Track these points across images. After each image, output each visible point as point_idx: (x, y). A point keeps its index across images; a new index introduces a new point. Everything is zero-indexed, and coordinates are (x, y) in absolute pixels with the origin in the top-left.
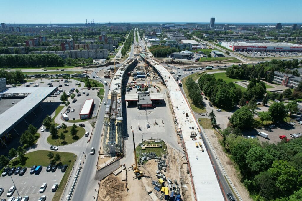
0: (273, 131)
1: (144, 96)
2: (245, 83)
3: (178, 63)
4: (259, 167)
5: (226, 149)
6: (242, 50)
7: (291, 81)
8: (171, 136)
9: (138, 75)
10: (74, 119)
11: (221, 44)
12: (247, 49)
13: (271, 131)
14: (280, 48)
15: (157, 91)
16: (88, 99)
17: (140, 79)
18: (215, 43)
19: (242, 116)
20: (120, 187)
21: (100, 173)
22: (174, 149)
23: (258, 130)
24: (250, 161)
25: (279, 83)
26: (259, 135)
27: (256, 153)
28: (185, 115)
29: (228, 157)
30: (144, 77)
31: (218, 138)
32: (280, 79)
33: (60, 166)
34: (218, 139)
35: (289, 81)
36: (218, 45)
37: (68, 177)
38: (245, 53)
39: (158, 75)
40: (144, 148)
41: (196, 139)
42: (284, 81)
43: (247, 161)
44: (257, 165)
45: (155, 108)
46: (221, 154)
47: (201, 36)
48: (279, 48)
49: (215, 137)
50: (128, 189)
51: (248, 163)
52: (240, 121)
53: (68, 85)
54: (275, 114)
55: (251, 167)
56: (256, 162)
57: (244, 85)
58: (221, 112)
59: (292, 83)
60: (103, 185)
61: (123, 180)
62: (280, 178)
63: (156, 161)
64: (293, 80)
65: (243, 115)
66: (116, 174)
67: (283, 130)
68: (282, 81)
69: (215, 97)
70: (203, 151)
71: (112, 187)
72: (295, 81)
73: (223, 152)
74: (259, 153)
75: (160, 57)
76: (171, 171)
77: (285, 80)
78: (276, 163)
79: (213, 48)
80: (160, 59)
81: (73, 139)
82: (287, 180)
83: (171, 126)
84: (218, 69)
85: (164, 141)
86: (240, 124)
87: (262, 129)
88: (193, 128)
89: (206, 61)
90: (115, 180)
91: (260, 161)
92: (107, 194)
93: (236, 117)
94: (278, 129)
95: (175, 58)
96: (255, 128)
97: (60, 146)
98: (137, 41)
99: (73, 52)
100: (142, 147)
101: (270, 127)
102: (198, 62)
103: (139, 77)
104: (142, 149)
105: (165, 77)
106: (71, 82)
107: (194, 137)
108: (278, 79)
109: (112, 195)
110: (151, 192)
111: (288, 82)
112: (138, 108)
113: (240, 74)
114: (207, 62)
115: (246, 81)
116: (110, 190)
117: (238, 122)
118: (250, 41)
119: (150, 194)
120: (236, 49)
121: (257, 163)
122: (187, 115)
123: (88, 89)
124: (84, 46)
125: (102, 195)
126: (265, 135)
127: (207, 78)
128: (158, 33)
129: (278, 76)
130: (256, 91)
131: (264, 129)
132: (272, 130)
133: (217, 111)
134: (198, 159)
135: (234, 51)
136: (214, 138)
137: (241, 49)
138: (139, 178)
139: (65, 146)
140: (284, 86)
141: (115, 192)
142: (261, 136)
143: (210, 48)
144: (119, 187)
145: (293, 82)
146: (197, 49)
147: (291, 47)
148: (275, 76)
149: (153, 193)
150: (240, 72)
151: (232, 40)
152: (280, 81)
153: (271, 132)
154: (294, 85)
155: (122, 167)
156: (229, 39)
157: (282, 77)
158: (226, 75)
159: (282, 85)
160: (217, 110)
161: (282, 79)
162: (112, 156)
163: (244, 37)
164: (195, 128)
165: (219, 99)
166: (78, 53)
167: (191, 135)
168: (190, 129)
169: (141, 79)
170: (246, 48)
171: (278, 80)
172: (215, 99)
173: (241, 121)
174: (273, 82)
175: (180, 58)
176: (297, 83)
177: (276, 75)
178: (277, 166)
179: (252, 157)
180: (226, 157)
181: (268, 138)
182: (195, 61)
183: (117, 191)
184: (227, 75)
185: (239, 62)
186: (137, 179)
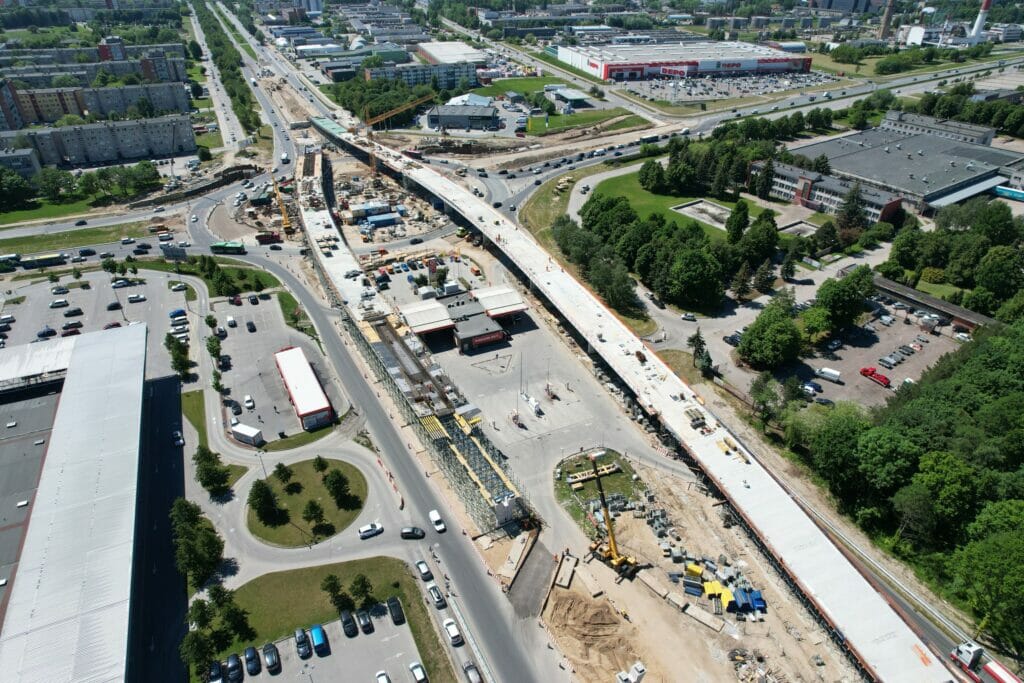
0: (840, 359)
1: (458, 304)
2: (701, 206)
3: (468, 149)
4: (893, 477)
5: (766, 435)
6: (631, 74)
7: (818, 193)
8: (619, 430)
9: (370, 219)
10: (282, 435)
11: (557, 53)
12: (645, 73)
13: (837, 358)
14: (734, 65)
15: (477, 275)
16: (282, 351)
17: (383, 233)
18: (528, 46)
19: (779, 337)
20: (606, 617)
21: (520, 595)
22: (652, 466)
23: (808, 362)
24: (869, 467)
25: (786, 199)
26: (817, 377)
27: (881, 446)
28: (635, 359)
29: (783, 456)
30: (392, 222)
31: (732, 406)
32: (788, 187)
33: (373, 607)
34: (733, 410)
35: (813, 191)
36: (545, 57)
37: (436, 634)
38: (643, 86)
39: (436, 208)
40: (579, 485)
41: (709, 431)
42: (801, 193)
43: (860, 467)
44: (889, 473)
45: (511, 339)
46: (765, 452)
47: (471, 20)
48: (729, 65)
49: (725, 405)
50: (626, 616)
51: (865, 470)
52: (774, 349)
53: (142, 297)
54: (838, 312)
55: (873, 480)
56: (884, 465)
57: (704, 215)
58: (694, 320)
59: (820, 198)
60: (557, 624)
61: (595, 596)
62: (943, 494)
63: (637, 515)
64: (822, 190)
65: (780, 332)
66: (566, 583)
67: (857, 349)
68: (793, 193)
69: (668, 280)
70: (748, 462)
71: (585, 623)
72: (829, 192)
73: (765, 445)
74: (888, 445)
75: (394, 128)
76: (689, 532)
77: (803, 191)
78: (926, 461)
79: (539, 74)
80: (397, 136)
81: (342, 510)
82: (961, 495)
83: (599, 396)
84: (606, 162)
85: (613, 451)
86: (775, 357)
87: (815, 357)
88: (683, 398)
89: (551, 134)
90: (575, 600)
91: (893, 462)
92: (588, 646)
93: (761, 339)
94: (848, 347)
95: (444, 129)
96: (800, 358)
97: (316, 543)
98: (253, 55)
99: (41, 137)
100: (571, 484)
101: (831, 347)
102: (528, 138)
103: (379, 224)
104: (578, 490)
105: (481, 219)
106: (142, 282)
107: (703, 425)
108: (782, 186)
109: (598, 643)
110: (687, 606)
111: (810, 196)
112: (463, 352)
113: (682, 179)
114: (555, 136)
115: (701, 201)
116: (586, 632)
117: (768, 352)
118: (631, 35)
119: (687, 611)
120: (614, 74)
121: (887, 467)
122: (642, 359)
123: (232, 302)
124: (62, 100)
125: (575, 654)
126: (835, 376)
127: (619, 213)
128: (310, 10)
129: (784, 178)
130: (760, 242)
131: (818, 354)
132: (838, 353)
133: (684, 319)
134: (748, 487)
135: (608, 80)
136: (724, 408)
137: (626, 74)
138: (632, 577)
139: (334, 539)
140: (800, 205)
141: (600, 633)
142: (823, 378)
143: (529, 75)
144: (603, 619)
145: (824, 195)
146: (493, 80)
147: (760, 61)
148: (776, 180)
149: (692, 606)
150: (681, 175)
151: (577, 33)
152: (788, 191)
153: (838, 361)
154: (825, 204)
155: (568, 560)
156: (565, 27)
157: (795, 181)
158: (638, 185)
159: (796, 204)
160: (683, 316)
161: (794, 185)
162: (513, 534)
163: (612, 19)
164: (686, 397)
165: (683, 283)
166: (65, 140)
167: (689, 421)
168: (676, 402)
169: (385, 229)
170: (642, 70)
171: (784, 190)
172: (670, 283)
173: (778, 350)
174: (771, 194)
175: (463, 128)
176: (834, 198)
177: (778, 176)
178: (932, 468)
179: (874, 455)
180: (779, 457)
181: (841, 380)
182: (518, 135)
183: (604, 629)
184: (643, 185)
185: (645, 126)
186: (626, 581)
